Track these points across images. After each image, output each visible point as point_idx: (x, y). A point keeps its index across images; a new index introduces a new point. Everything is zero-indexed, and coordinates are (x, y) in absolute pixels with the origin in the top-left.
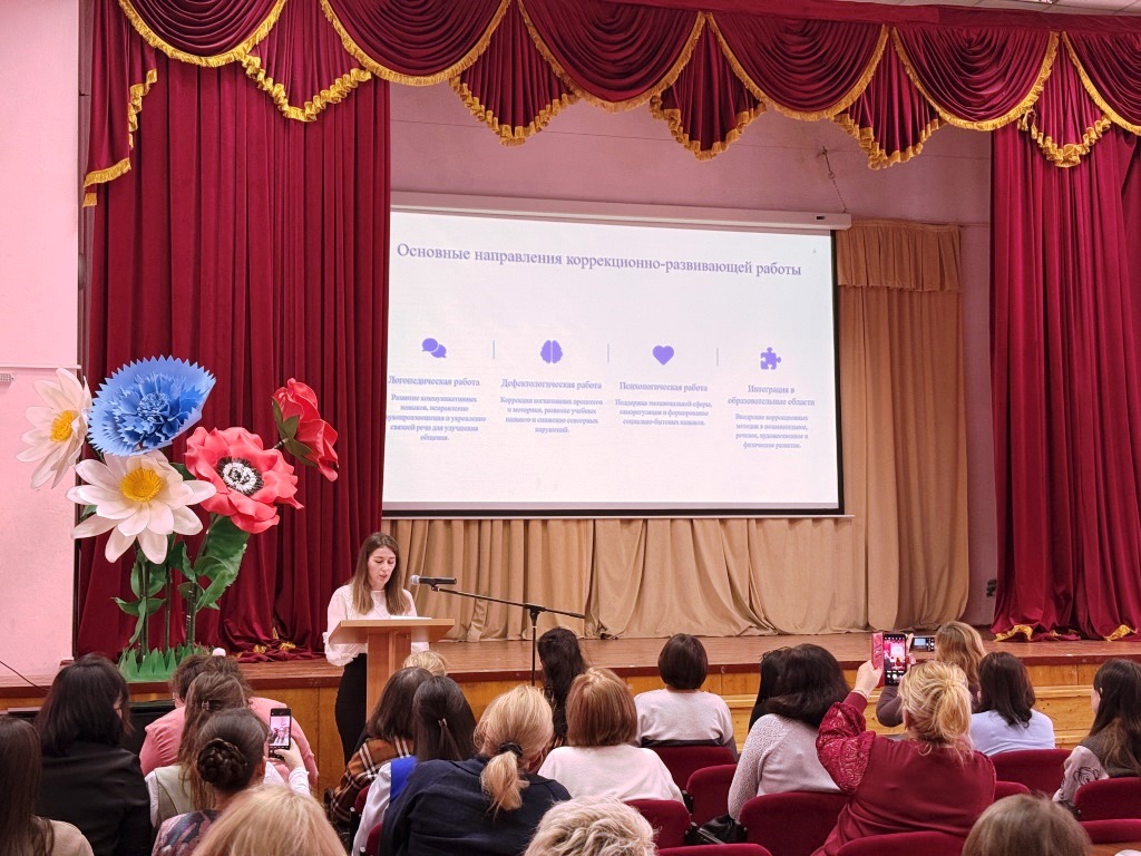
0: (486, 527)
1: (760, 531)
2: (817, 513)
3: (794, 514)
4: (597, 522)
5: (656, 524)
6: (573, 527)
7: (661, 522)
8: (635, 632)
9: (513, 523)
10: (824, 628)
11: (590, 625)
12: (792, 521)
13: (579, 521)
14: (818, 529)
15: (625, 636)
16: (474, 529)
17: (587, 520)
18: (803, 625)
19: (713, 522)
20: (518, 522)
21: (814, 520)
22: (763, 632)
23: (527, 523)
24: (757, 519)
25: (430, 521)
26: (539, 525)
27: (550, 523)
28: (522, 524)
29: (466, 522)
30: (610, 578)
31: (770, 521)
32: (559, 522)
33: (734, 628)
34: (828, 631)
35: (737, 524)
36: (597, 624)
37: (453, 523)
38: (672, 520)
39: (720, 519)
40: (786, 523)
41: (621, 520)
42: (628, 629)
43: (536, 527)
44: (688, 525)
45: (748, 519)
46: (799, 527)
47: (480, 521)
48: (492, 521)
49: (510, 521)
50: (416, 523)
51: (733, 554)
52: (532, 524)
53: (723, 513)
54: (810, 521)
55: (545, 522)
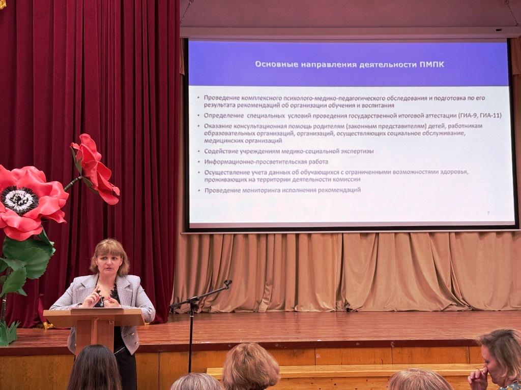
0: (271, 238)
1: (459, 240)
2: (499, 228)
3: (482, 229)
4: (344, 235)
5: (384, 236)
6: (329, 238)
7: (388, 235)
8: (371, 307)
9: (288, 236)
10: (506, 305)
11: (340, 302)
12: (481, 234)
13: (332, 234)
14: (500, 240)
15: (363, 309)
16: (263, 240)
17: (337, 233)
18: (490, 304)
19: (425, 235)
20: (291, 235)
21: (497, 232)
22: (461, 308)
23: (297, 235)
24: (456, 233)
25: (235, 235)
26: (306, 237)
27: (313, 236)
28: (294, 237)
29: (259, 236)
30: (353, 272)
31: (466, 234)
32: (319, 235)
33: (439, 306)
34: (509, 308)
35: (442, 236)
36: (344, 301)
37: (250, 237)
38: (396, 233)
39: (430, 233)
40: (476, 235)
41: (361, 233)
42: (365, 305)
43: (303, 239)
44: (407, 237)
45: (450, 233)
46: (487, 238)
47: (267, 235)
48: (275, 234)
49: (286, 234)
50: (225, 236)
51: (439, 255)
52: (301, 237)
53: (432, 229)
54: (495, 234)
55: (310, 235)
